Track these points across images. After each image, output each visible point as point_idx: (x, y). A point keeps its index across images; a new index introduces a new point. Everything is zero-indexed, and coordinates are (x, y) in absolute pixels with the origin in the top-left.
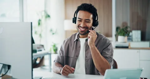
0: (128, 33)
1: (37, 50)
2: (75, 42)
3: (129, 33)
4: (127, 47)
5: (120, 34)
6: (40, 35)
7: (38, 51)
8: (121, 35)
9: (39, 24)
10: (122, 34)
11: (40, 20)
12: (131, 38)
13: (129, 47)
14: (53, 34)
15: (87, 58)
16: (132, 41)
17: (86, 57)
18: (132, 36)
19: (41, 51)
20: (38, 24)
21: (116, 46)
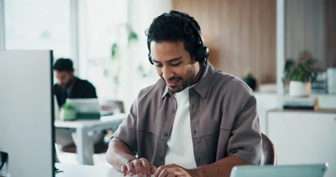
0: (313, 75)
1: (102, 112)
2: (164, 98)
3: (316, 75)
4: (309, 109)
5: (294, 77)
6: (116, 79)
7: (104, 115)
8: (296, 80)
9: (113, 53)
10: (299, 78)
11: (115, 46)
12: (324, 85)
13: (316, 108)
14: (145, 76)
15: (197, 134)
16: (327, 92)
17: (194, 132)
18: (326, 81)
19: (111, 114)
20: (110, 53)
21: (286, 104)
